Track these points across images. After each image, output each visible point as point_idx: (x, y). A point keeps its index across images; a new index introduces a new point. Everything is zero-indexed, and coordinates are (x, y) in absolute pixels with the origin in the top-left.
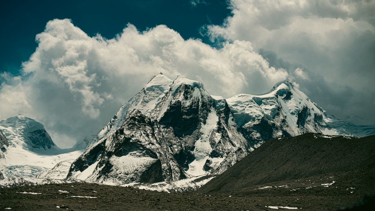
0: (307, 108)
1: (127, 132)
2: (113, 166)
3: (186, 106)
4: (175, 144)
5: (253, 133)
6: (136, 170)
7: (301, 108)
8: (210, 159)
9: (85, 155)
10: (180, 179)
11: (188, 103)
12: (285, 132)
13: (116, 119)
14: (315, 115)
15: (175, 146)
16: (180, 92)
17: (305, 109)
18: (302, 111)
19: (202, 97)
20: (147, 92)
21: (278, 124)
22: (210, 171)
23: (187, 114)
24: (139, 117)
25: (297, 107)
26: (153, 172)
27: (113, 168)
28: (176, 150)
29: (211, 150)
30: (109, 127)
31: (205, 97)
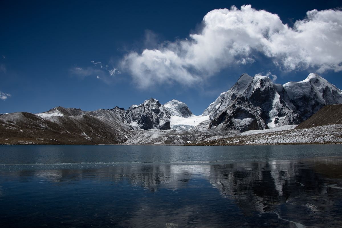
0: (328, 87)
1: (237, 106)
2: (233, 123)
3: (262, 90)
4: (258, 111)
5: (298, 103)
6: (245, 125)
7: (324, 87)
8: (278, 117)
9: (217, 118)
10: (266, 129)
11: (263, 89)
12: (316, 101)
13: (224, 99)
14: (333, 91)
15: (258, 112)
16: (258, 83)
17: (327, 88)
18: (325, 89)
19: (270, 85)
20: (239, 84)
21: (312, 97)
22: (278, 123)
23: (263, 94)
24: (241, 97)
25: (322, 87)
26: (254, 125)
27: (234, 124)
28: (259, 113)
29: (278, 113)
30: (221, 103)
31: (271, 85)
